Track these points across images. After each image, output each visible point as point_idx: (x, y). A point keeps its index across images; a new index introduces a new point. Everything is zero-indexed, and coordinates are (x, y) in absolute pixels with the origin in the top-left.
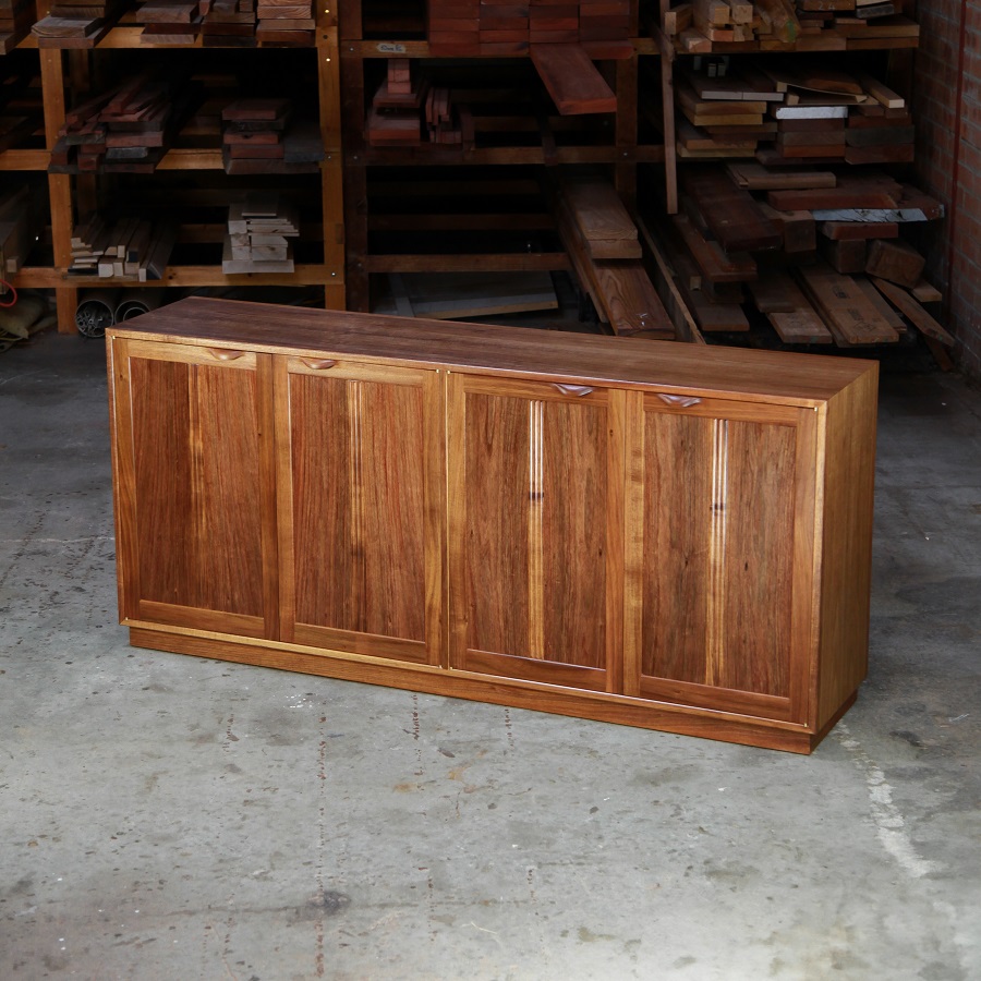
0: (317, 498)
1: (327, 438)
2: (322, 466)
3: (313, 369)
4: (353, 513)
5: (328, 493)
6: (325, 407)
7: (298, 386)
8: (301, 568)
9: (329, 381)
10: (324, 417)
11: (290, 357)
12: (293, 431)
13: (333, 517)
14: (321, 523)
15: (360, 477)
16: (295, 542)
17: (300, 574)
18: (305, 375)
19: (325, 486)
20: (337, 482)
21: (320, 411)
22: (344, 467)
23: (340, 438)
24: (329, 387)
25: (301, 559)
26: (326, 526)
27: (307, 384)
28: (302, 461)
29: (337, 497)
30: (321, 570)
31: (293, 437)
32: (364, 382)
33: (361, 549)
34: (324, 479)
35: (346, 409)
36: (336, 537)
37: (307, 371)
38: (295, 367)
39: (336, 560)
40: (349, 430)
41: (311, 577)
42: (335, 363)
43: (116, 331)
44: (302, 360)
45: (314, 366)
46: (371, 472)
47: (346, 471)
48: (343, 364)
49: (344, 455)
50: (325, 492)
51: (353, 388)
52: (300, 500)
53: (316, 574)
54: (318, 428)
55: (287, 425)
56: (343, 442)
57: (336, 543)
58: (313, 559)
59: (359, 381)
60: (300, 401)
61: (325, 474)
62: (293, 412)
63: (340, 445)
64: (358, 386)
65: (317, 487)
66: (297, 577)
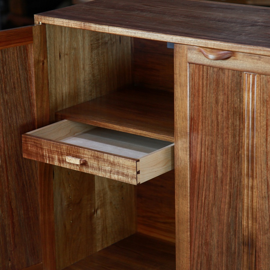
0: (212, 186)
1: (223, 129)
2: (216, 156)
3: (210, 59)
4: (245, 205)
5: (222, 182)
6: (221, 98)
7: (197, 75)
8: (196, 251)
9: (226, 72)
10: (220, 108)
11: (190, 47)
12: (192, 119)
13: (226, 206)
14: (215, 211)
15: (252, 170)
16: (191, 226)
17: (196, 255)
18: (203, 65)
19: (220, 175)
20: (231, 172)
21: (217, 102)
22: (238, 158)
23: (234, 130)
24: (226, 78)
25: (197, 242)
26: (219, 214)
27: (205, 74)
28: (199, 149)
29: (230, 187)
30: (214, 255)
31: (191, 126)
32: (260, 74)
33: (252, 240)
34: (219, 168)
35: (241, 101)
36: (229, 226)
37: (206, 61)
38: (195, 57)
39: (228, 248)
40: (243, 122)
41: (205, 261)
42: (231, 54)
43: (43, 17)
44: (201, 50)
45: (211, 56)
46: (264, 166)
47: (240, 163)
48: (240, 56)
49: (239, 146)
50: (219, 182)
51: (248, 80)
52: (196, 186)
53: (209, 259)
54: (214, 118)
55: (186, 114)
56: (238, 133)
57: (229, 231)
58: (207, 244)
59: (254, 73)
60: (198, 91)
61: (219, 164)
62: (192, 102)
63: (234, 136)
64: (254, 79)
65: (212, 176)
66: (192, 259)
